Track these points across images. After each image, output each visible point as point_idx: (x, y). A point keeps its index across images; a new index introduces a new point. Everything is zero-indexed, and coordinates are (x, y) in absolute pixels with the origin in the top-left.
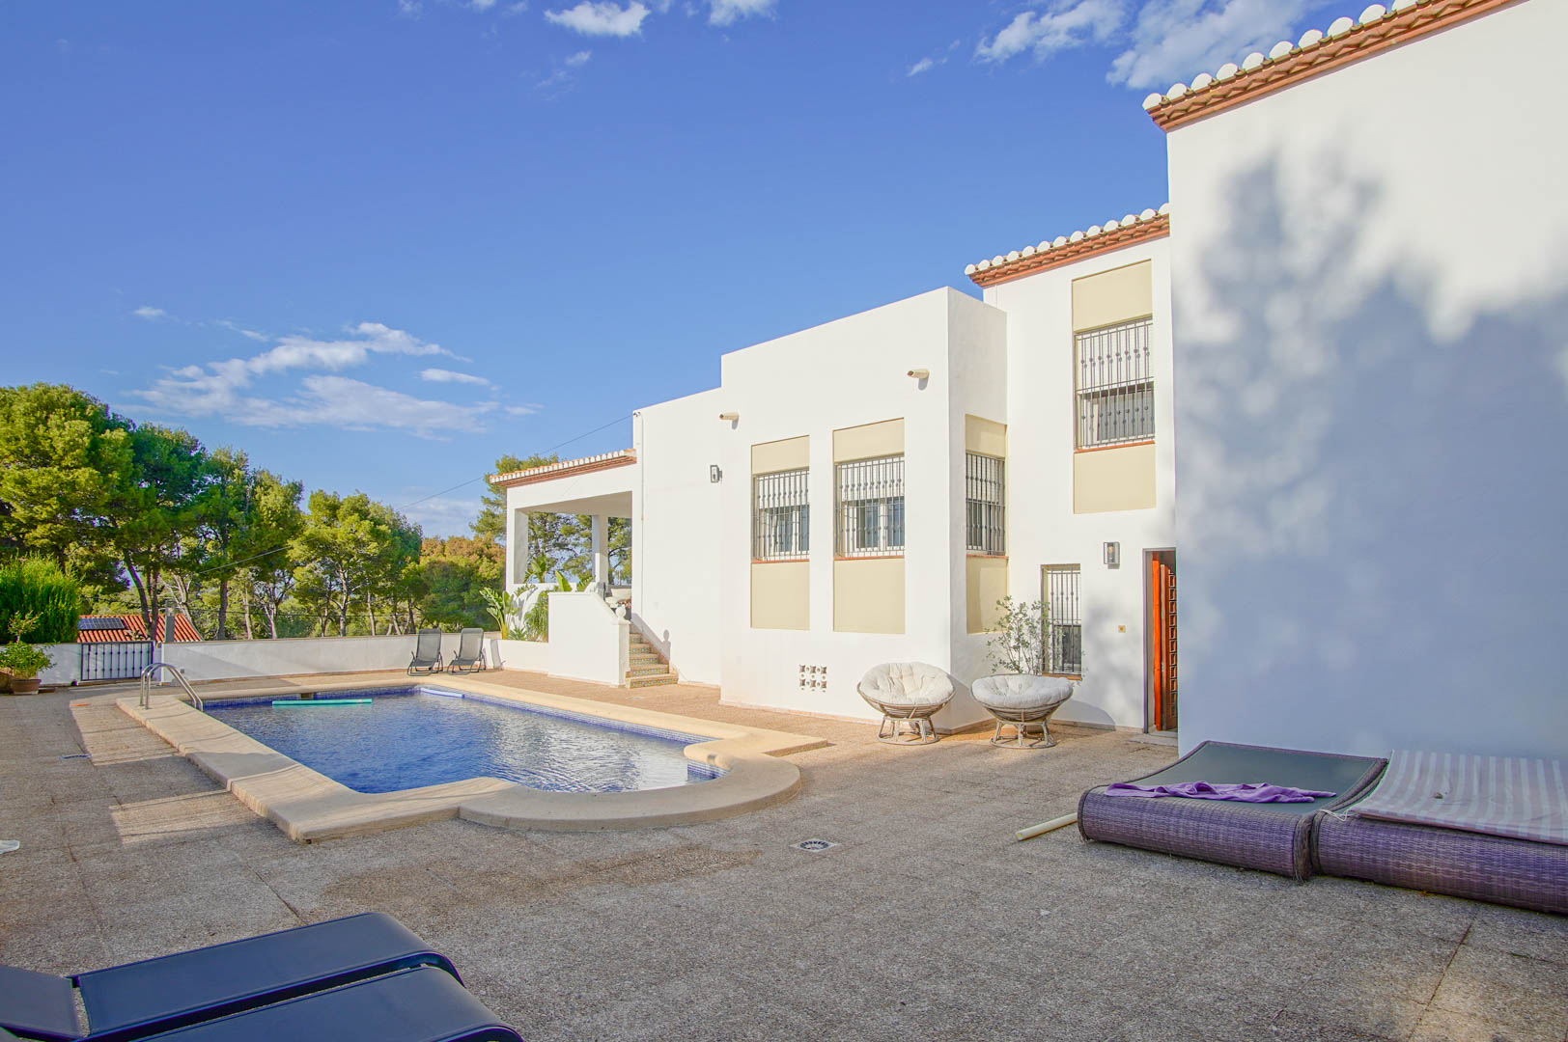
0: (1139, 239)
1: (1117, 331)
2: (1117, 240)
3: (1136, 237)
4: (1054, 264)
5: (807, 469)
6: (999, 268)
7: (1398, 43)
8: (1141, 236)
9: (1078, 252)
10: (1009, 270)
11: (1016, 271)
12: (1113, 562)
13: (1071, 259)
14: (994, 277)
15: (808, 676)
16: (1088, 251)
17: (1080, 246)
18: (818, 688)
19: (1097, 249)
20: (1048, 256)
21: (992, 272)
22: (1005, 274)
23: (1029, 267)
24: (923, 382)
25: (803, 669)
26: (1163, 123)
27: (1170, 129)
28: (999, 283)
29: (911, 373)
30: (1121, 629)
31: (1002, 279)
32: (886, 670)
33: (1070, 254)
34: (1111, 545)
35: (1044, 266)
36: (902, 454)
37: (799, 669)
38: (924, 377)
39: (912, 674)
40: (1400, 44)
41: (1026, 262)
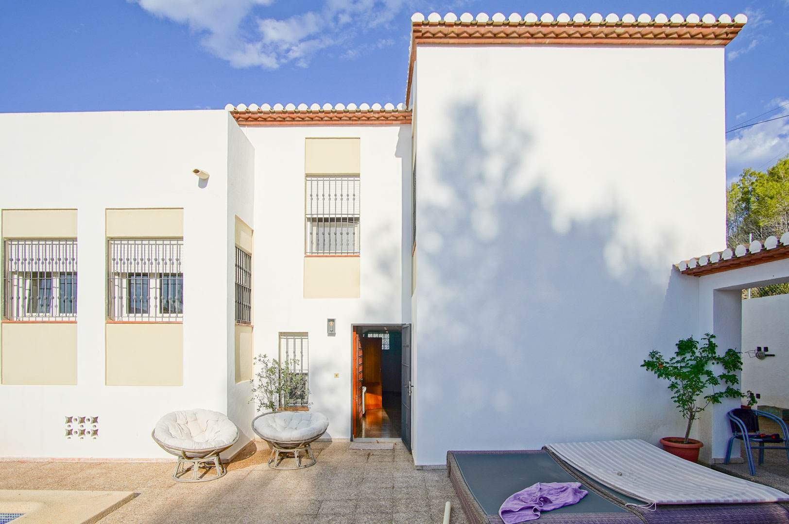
0: (354, 122)
1: (336, 180)
2: (340, 118)
3: (353, 120)
4: (294, 123)
5: (74, 239)
6: (253, 113)
7: (548, 43)
8: (356, 120)
9: (312, 119)
10: (260, 117)
11: (265, 120)
12: (331, 332)
13: (306, 122)
14: (247, 119)
15: (76, 426)
16: (319, 120)
17: (315, 115)
18: (87, 436)
19: (326, 121)
20: (291, 115)
21: (247, 115)
22: (256, 119)
23: (275, 120)
24: (203, 183)
25: (70, 420)
26: (417, 37)
27: (420, 44)
28: (249, 126)
29: (196, 171)
30: (337, 376)
31: (252, 123)
32: (173, 418)
33: (307, 119)
34: (329, 320)
35: (287, 123)
36: (181, 238)
37: (65, 420)
38: (206, 177)
39: (196, 419)
40: (550, 44)
41: (275, 115)
